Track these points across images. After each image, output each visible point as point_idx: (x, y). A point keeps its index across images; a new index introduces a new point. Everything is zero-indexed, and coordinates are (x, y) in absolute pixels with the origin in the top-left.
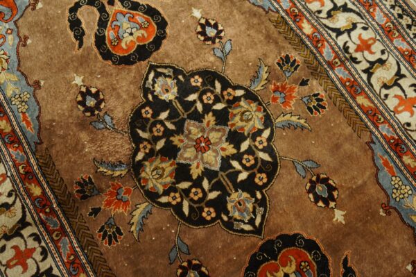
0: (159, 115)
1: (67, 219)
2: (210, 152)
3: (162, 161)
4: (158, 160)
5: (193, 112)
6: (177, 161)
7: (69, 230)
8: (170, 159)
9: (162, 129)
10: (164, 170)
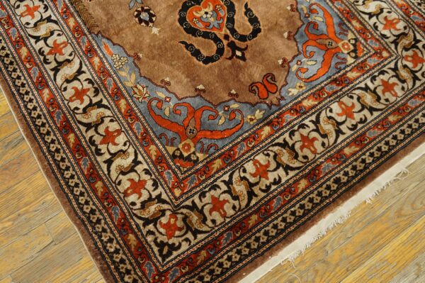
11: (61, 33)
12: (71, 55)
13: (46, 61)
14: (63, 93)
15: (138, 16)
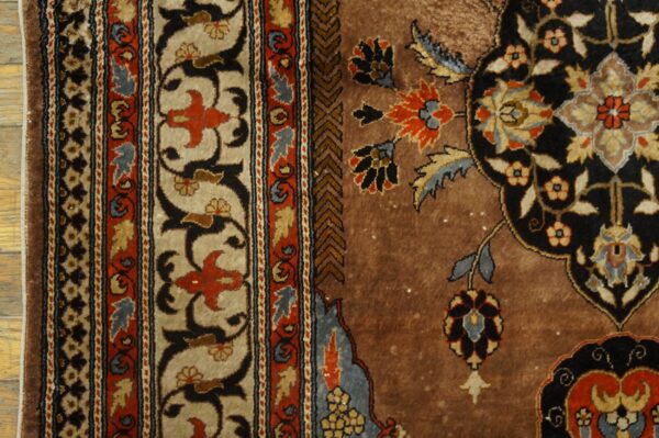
0: (569, 14)
1: (312, 98)
2: (617, 132)
3: (532, 98)
4: (526, 93)
5: (632, 45)
6: (557, 113)
7: (305, 119)
8: (546, 102)
9: (563, 42)
10: (526, 115)
11: (241, 239)
12: (233, 321)
13: (164, 301)
14: (165, 419)
15: (458, 313)
